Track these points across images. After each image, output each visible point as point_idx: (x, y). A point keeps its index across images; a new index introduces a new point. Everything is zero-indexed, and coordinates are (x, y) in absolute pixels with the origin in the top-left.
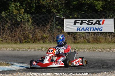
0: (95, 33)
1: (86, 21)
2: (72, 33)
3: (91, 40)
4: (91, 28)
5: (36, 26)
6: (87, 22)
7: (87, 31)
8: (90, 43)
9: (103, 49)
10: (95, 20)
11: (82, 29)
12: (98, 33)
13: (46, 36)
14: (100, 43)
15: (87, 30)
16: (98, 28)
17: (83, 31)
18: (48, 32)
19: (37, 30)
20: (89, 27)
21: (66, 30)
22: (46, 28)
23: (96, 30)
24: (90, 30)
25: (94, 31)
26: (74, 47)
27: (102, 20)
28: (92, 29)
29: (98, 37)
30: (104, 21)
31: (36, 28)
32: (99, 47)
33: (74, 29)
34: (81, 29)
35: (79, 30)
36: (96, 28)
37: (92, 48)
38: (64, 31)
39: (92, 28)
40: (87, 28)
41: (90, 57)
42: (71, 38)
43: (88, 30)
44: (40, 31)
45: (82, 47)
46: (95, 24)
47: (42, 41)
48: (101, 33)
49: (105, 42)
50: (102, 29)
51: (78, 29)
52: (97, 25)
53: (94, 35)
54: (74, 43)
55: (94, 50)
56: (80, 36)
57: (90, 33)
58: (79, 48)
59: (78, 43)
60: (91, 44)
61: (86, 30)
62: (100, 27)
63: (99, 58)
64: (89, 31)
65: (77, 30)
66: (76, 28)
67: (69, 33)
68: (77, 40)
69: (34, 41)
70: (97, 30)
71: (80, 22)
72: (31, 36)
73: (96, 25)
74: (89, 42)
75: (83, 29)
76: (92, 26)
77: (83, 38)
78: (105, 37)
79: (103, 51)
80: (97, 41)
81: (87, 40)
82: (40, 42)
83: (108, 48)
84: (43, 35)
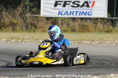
0: (82, 19)
1: (71, 2)
2: (51, 18)
3: (77, 27)
5: (3, 8)
6: (71, 4)
7: (71, 16)
9: (93, 41)
12: (86, 18)
13: (17, 22)
14: (89, 31)
15: (71, 14)
16: (86, 12)
17: (66, 16)
18: (19, 17)
19: (4, 14)
21: (44, 14)
22: (17, 11)
23: (83, 14)
24: (76, 14)
28: (78, 13)
29: (86, 23)
31: (3, 11)
32: (87, 39)
33: (55, 13)
35: (61, 14)
36: (83, 12)
37: (77, 39)
38: (41, 15)
39: (78, 12)
40: (72, 12)
43: (73, 15)
44: (8, 15)
47: (11, 28)
48: (90, 19)
49: (95, 31)
50: (91, 13)
51: (60, 13)
52: (86, 8)
53: (81, 22)
55: (80, 43)
56: (62, 22)
57: (75, 18)
61: (70, 15)
62: (88, 11)
64: (74, 16)
65: (59, 14)
66: (57, 12)
67: (48, 19)
70: (85, 14)
71: (63, 3)
74: (74, 30)
75: (66, 13)
76: (79, 9)
77: (65, 25)
78: (95, 25)
79: (93, 44)
80: (84, 29)
81: (71, 27)
82: (9, 29)
83: (99, 40)
84: (13, 20)
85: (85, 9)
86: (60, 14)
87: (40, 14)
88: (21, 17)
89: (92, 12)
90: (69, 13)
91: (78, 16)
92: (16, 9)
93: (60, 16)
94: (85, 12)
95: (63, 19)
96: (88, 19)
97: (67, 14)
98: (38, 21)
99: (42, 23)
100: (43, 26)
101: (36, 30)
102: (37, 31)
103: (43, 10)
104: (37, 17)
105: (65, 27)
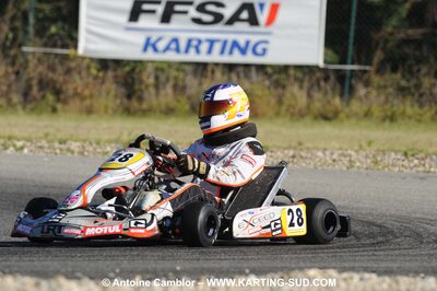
0: (231, 67)
1: (191, 3)
2: (118, 63)
4: (212, 42)
6: (193, 12)
7: (192, 57)
11: (170, 44)
12: (247, 66)
15: (192, 50)
16: (248, 43)
17: (172, 56)
20: (203, 36)
21: (92, 47)
23: (236, 52)
24: (210, 51)
25: (226, 59)
28: (217, 47)
33: (132, 44)
34: (161, 45)
35: (155, 50)
36: (235, 44)
38: (81, 51)
39: (218, 41)
40: (194, 43)
42: (110, 86)
43: (198, 51)
46: (231, 22)
48: (261, 68)
49: (277, 114)
50: (265, 46)
51: (149, 45)
52: (244, 26)
53: (226, 78)
54: (128, 112)
56: (157, 78)
57: (204, 65)
59: (145, 113)
61: (187, 51)
62: (254, 39)
64: (203, 58)
65: (145, 49)
66: (140, 39)
67: (104, 64)
68: (140, 99)
70: (243, 52)
71: (160, 9)
75: (173, 46)
76: (220, 33)
77: (169, 90)
78: (280, 91)
81: (189, 98)
83: (289, 148)
85: (242, 33)
86: (150, 49)
87: (76, 47)
88: (6, 56)
89: (266, 42)
90: (183, 45)
91: (216, 57)
93: (150, 55)
94: (242, 43)
95: (161, 69)
96: (253, 69)
97: (178, 50)
98: (68, 71)
99: (81, 78)
100: (87, 93)
101: (59, 106)
102: (65, 111)
103: (90, 32)
104: (66, 57)
105: (167, 96)
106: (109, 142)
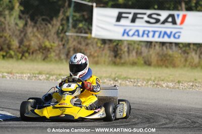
0: (163, 44)
1: (145, 14)
2: (110, 41)
3: (154, 58)
4: (154, 32)
5: (29, 20)
6: (146, 18)
8: (150, 65)
9: (179, 82)
10: (164, 14)
11: (135, 32)
12: (171, 43)
13: (52, 46)
14: (174, 66)
15: (145, 36)
16: (171, 33)
17: (136, 38)
18: (55, 36)
19: (29, 30)
20: (150, 29)
21: (98, 33)
22: (53, 26)
23: (166, 36)
24: (153, 36)
25: (161, 40)
26: (113, 76)
27: (181, 13)
29: (170, 52)
30: (184, 17)
31: (28, 26)
32: (169, 78)
33: (117, 32)
34: (131, 33)
35: (128, 35)
36: (165, 33)
37: (153, 78)
38: (93, 35)
39: (157, 31)
40: (146, 32)
41: (148, 101)
42: (107, 53)
43: (148, 36)
44: (36, 34)
45: (130, 76)
46: (163, 23)
47: (40, 56)
48: (177, 44)
49: (185, 66)
50: (179, 34)
51: (125, 33)
52: (170, 25)
53: (161, 49)
54: (115, 64)
55: (157, 85)
56: (128, 48)
57: (151, 43)
58: (126, 79)
59: (123, 64)
60: (152, 68)
61: (143, 36)
62: (174, 31)
63: (168, 103)
64: (150, 39)
65: (123, 35)
66: (121, 30)
67: (104, 41)
68: (121, 58)
69: (23, 55)
70: (169, 37)
71: (131, 16)
72: (15, 43)
73: (167, 25)
74: (148, 63)
75: (136, 33)
76: (158, 27)
77: (134, 53)
78: (186, 55)
79: (178, 88)
80: (166, 62)
81: (143, 58)
82: (37, 58)
83: (190, 81)
84: (44, 42)
85: (169, 28)
86: (126, 35)
87: (91, 33)
88: (58, 37)
89: (180, 32)
90: (141, 33)
91: (156, 39)
92: (50, 23)
93: (126, 38)
94: (169, 33)
95: (130, 44)
96: (174, 45)
97: (138, 35)
98: (87, 45)
99: (93, 48)
100: (96, 54)
103: (98, 26)
104: (86, 38)
105: (133, 56)
106: (106, 77)
